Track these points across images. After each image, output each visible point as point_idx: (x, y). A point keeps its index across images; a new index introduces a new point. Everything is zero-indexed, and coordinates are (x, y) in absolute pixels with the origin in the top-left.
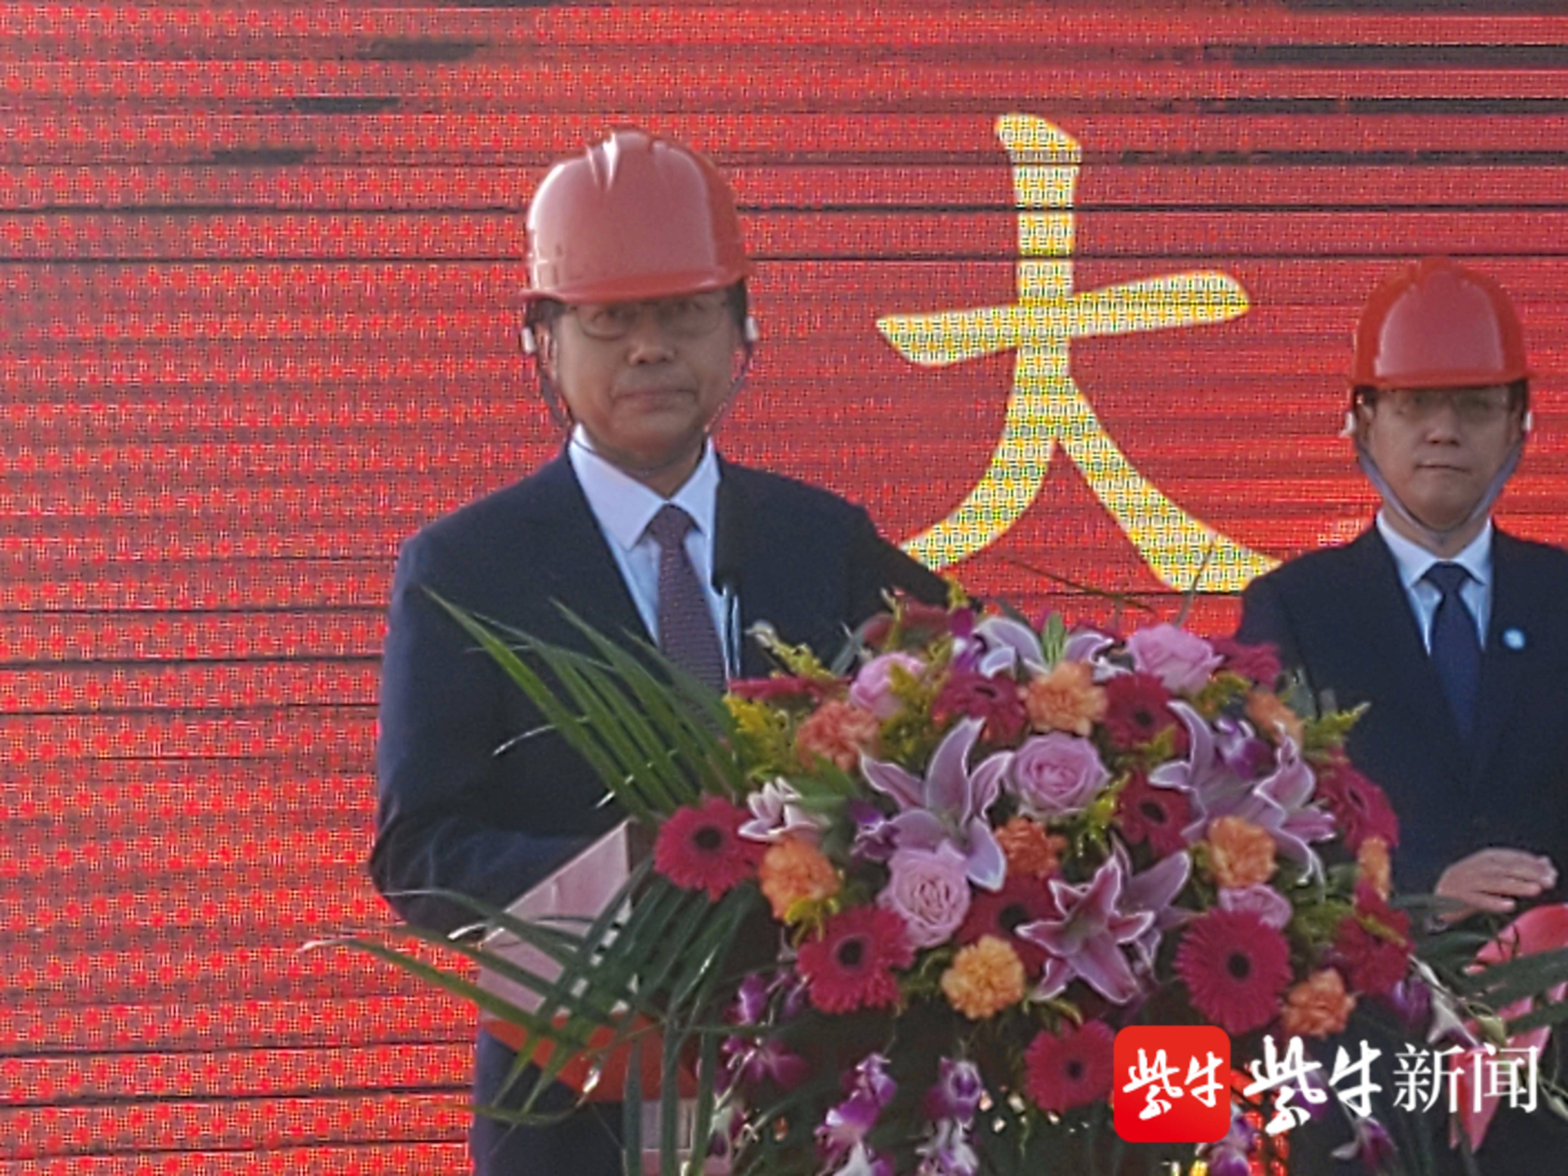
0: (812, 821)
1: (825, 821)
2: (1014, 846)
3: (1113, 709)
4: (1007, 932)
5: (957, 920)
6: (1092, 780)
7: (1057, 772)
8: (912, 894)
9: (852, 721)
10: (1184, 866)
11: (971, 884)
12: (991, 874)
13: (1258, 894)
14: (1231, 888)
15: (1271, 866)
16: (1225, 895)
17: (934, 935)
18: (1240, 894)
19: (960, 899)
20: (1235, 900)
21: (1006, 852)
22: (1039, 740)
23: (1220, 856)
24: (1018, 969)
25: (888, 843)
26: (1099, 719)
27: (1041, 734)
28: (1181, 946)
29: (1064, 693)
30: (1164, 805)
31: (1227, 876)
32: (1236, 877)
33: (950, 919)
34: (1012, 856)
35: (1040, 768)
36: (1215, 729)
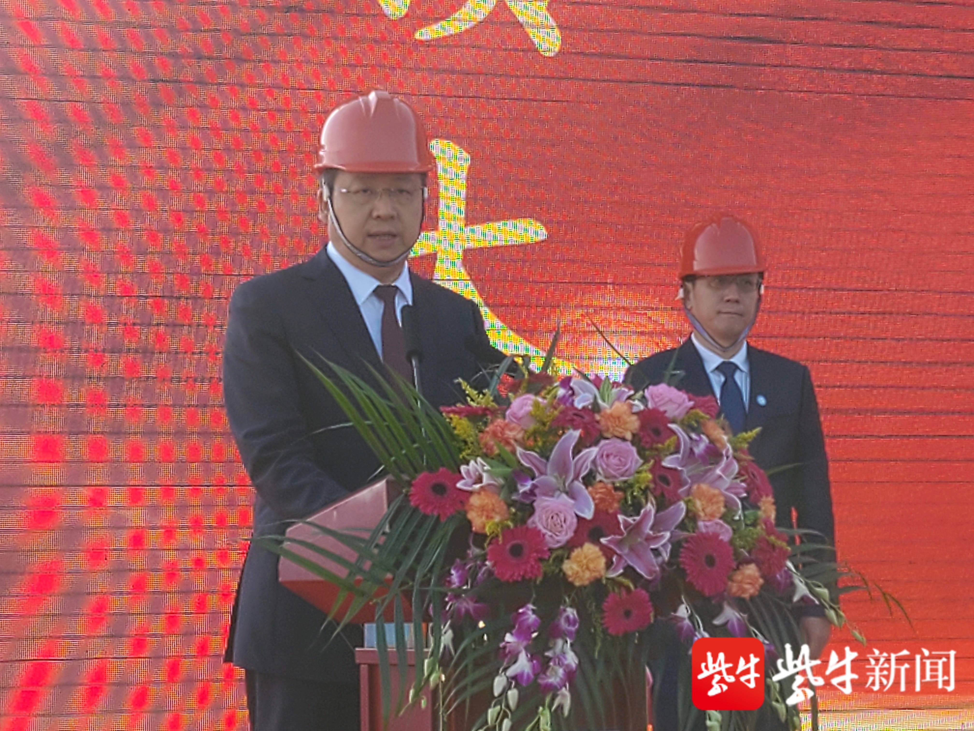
0: (495, 481)
1: (501, 481)
2: (598, 496)
3: (642, 427)
4: (596, 542)
5: (570, 534)
6: (634, 463)
7: (617, 458)
8: (547, 520)
9: (511, 430)
10: (682, 509)
11: (577, 516)
12: (586, 511)
13: (717, 524)
14: (704, 521)
15: (723, 510)
16: (701, 524)
17: (558, 542)
18: (708, 524)
19: (571, 523)
20: (706, 527)
21: (594, 499)
22: (607, 441)
23: (698, 504)
24: (603, 561)
25: (532, 493)
26: (635, 432)
27: (607, 439)
28: (682, 550)
29: (619, 418)
30: (670, 477)
31: (702, 514)
32: (706, 515)
33: (566, 534)
34: (597, 501)
35: (608, 456)
36: (691, 438)
